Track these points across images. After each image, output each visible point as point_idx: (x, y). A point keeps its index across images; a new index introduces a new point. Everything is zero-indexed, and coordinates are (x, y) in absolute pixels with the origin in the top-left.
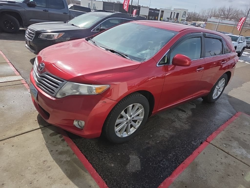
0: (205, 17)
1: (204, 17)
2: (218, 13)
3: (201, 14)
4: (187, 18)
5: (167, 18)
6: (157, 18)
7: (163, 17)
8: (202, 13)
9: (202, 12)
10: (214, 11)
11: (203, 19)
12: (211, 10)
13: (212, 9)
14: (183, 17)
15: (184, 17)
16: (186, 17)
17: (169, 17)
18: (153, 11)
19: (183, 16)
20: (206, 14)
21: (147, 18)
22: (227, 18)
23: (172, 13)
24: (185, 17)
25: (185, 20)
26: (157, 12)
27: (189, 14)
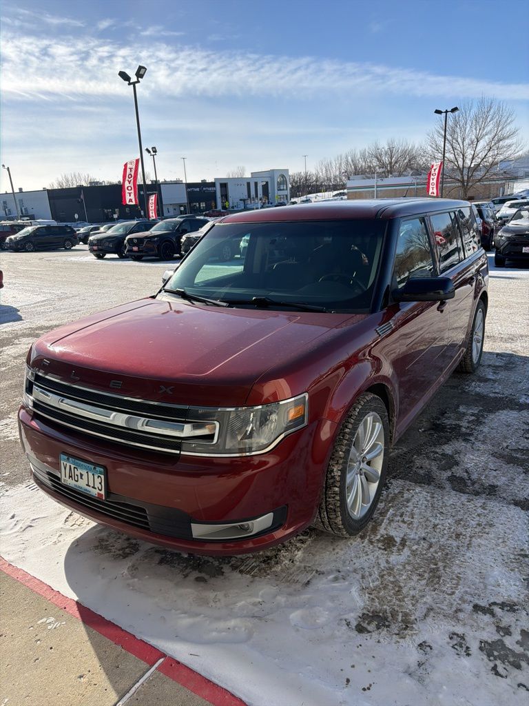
0: (335, 180)
1: (332, 180)
2: (364, 164)
3: (322, 175)
4: (291, 189)
5: (241, 200)
6: (213, 204)
7: (230, 199)
8: (324, 172)
9: (324, 169)
10: (352, 161)
11: (331, 184)
12: (344, 160)
13: (347, 157)
14: (281, 190)
15: (283, 190)
16: (289, 189)
17: (245, 196)
18: (198, 189)
19: (282, 188)
20: (335, 172)
21: (185, 209)
22: (390, 172)
23: (249, 184)
24: (285, 188)
25: (287, 196)
26: (210, 189)
27: (294, 180)
